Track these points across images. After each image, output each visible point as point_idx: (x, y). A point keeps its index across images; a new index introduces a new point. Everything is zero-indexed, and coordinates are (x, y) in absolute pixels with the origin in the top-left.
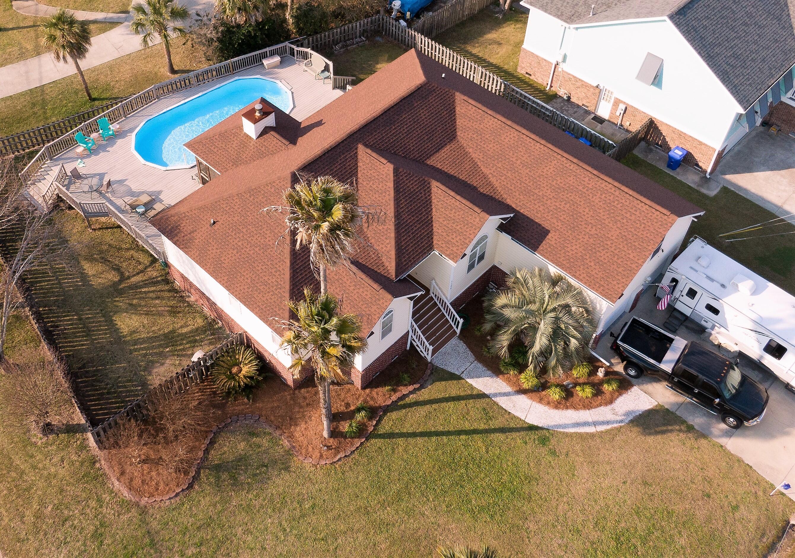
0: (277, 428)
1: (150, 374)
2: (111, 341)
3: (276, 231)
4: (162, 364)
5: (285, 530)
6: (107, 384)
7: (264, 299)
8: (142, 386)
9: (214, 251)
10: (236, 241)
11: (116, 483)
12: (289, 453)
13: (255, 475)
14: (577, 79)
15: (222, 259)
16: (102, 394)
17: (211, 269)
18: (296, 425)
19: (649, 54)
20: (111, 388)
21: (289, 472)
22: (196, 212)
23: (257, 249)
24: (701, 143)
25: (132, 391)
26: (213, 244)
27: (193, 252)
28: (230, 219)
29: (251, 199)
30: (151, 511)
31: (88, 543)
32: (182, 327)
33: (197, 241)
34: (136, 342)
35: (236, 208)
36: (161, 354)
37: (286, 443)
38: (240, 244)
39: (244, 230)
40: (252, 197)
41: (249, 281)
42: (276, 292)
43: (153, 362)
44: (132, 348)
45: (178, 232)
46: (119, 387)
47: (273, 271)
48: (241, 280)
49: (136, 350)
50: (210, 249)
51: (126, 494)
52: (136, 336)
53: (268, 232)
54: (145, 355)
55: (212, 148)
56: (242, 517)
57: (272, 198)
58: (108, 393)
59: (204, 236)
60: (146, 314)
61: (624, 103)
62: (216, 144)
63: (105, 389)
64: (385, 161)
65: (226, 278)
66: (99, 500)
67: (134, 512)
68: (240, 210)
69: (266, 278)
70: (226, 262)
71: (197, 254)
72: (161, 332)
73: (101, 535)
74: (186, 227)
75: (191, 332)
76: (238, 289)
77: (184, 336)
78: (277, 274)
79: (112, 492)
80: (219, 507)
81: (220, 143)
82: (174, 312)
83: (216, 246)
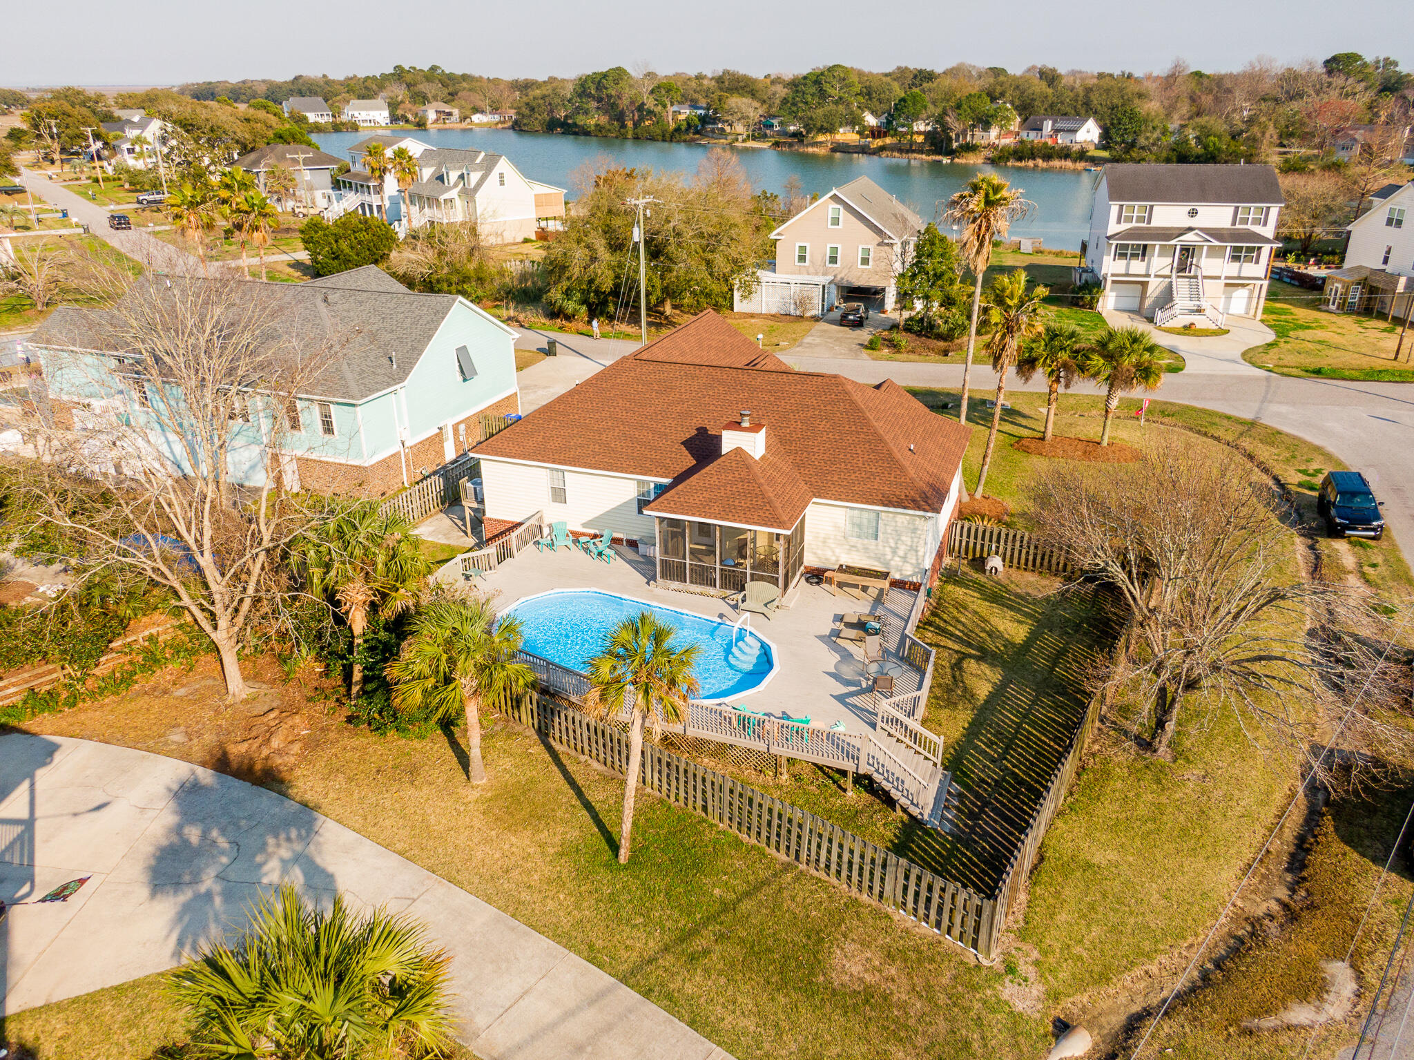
14: (423, 443)
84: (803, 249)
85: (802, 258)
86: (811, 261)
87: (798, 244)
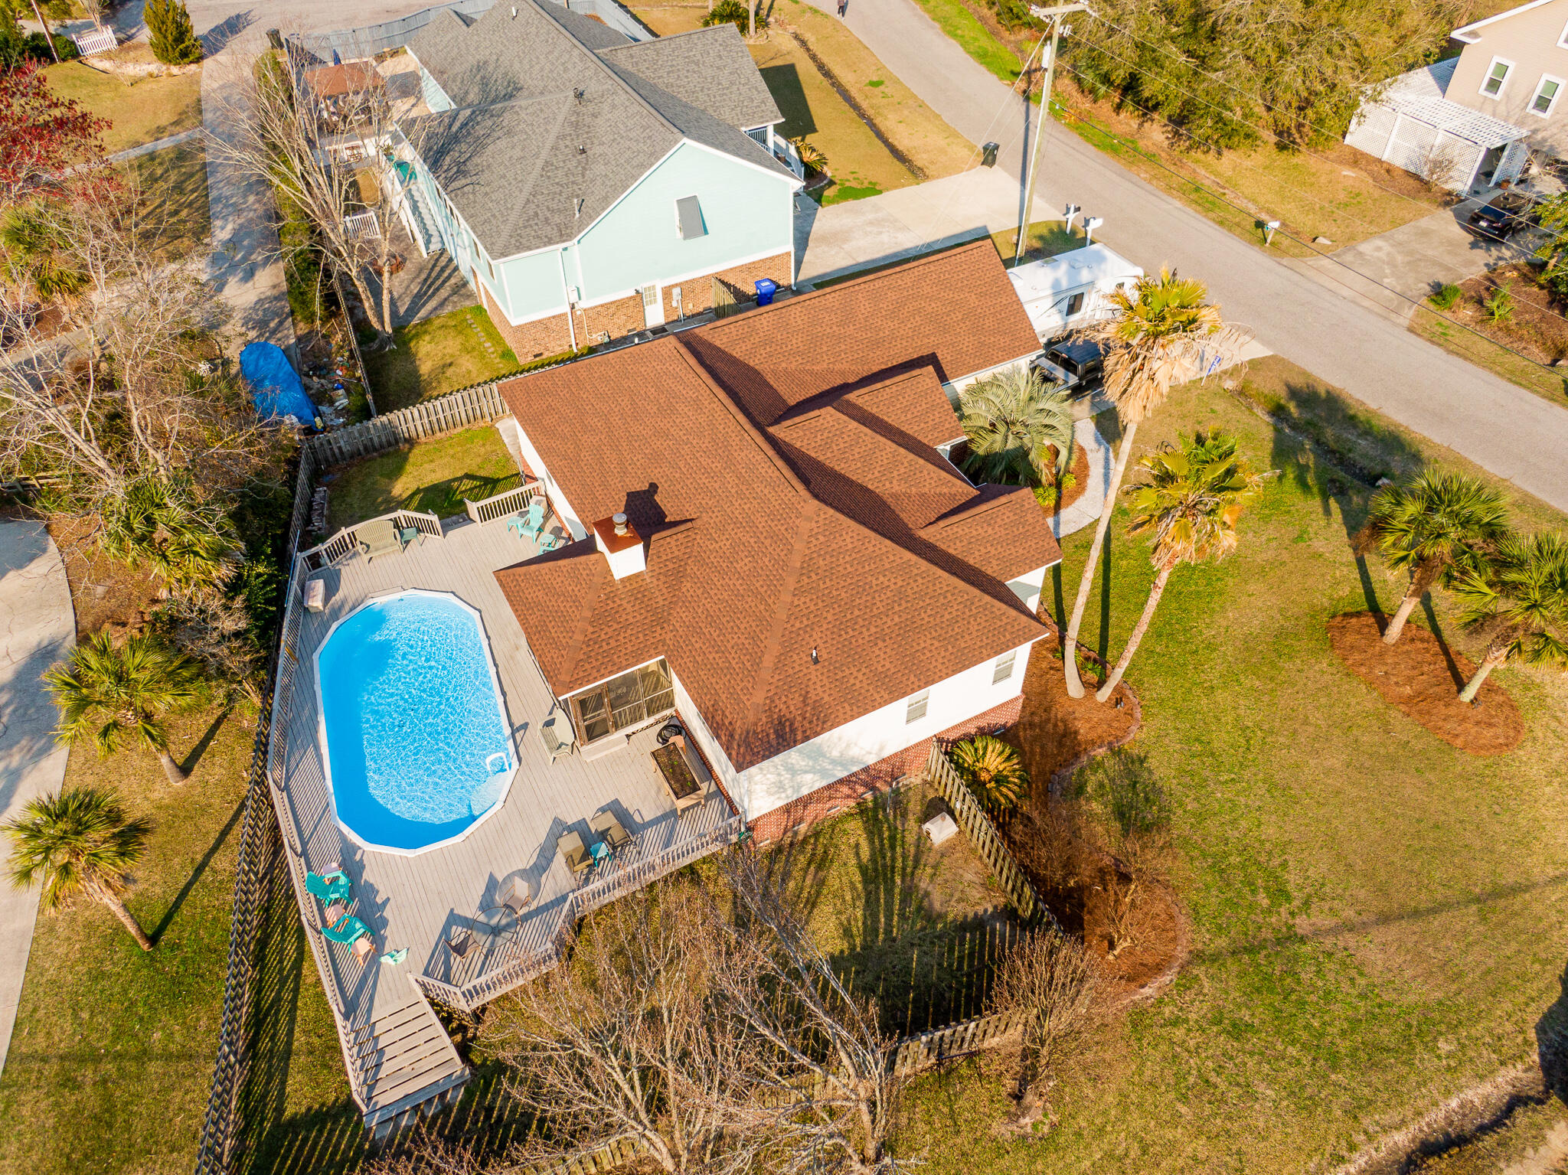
0: (1077, 756)
1: (941, 916)
2: (857, 973)
3: (887, 566)
4: (927, 894)
5: (1233, 779)
6: (950, 987)
7: (975, 634)
8: (965, 931)
9: (860, 677)
10: (866, 634)
11: (1147, 991)
12: (1116, 752)
13: (1147, 799)
14: (605, 306)
15: (880, 669)
16: (968, 996)
17: (886, 696)
18: (1076, 733)
19: (679, 202)
20: (959, 982)
21: (1146, 757)
22: (777, 677)
23: (897, 608)
24: (772, 259)
25: (972, 948)
26: (847, 672)
27: (840, 714)
28: (825, 626)
29: (814, 577)
30: (1200, 946)
31: (1248, 1047)
32: (857, 854)
33: (827, 698)
34: (871, 930)
35: (812, 608)
36: (908, 893)
37: (1101, 752)
38: (873, 630)
39: (857, 613)
40: (813, 575)
41: (937, 644)
42: (974, 611)
43: (920, 908)
44: (881, 937)
45: (791, 725)
46: (960, 968)
47: (942, 600)
48: (929, 655)
49: (888, 931)
50: (852, 681)
51: (1168, 978)
52: (857, 928)
53: (882, 579)
54: (903, 916)
55: (605, 647)
56: (1212, 825)
57: (834, 546)
58: (969, 986)
59: (825, 681)
60: (814, 905)
61: (676, 285)
62: (603, 636)
63: (959, 992)
64: (816, 412)
65: (912, 678)
66: (1175, 1022)
67: (1199, 971)
68: (821, 604)
69: (947, 616)
70: (888, 665)
71: (848, 708)
72: (860, 886)
73: (1234, 1026)
74: (791, 706)
75: (871, 842)
76: (940, 666)
77: (877, 854)
78: (950, 597)
79: (1160, 1001)
80: (1195, 853)
81: (607, 629)
82: (822, 862)
83: (854, 670)
84: (1502, 69)
85: (1494, 85)
86: (1507, 95)
87: (1496, 59)
